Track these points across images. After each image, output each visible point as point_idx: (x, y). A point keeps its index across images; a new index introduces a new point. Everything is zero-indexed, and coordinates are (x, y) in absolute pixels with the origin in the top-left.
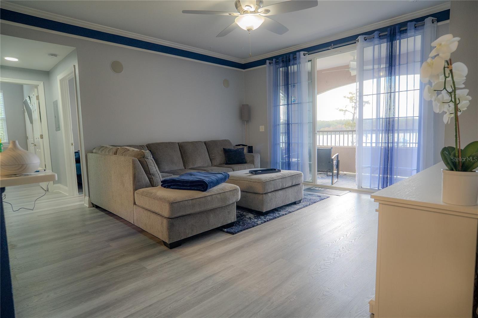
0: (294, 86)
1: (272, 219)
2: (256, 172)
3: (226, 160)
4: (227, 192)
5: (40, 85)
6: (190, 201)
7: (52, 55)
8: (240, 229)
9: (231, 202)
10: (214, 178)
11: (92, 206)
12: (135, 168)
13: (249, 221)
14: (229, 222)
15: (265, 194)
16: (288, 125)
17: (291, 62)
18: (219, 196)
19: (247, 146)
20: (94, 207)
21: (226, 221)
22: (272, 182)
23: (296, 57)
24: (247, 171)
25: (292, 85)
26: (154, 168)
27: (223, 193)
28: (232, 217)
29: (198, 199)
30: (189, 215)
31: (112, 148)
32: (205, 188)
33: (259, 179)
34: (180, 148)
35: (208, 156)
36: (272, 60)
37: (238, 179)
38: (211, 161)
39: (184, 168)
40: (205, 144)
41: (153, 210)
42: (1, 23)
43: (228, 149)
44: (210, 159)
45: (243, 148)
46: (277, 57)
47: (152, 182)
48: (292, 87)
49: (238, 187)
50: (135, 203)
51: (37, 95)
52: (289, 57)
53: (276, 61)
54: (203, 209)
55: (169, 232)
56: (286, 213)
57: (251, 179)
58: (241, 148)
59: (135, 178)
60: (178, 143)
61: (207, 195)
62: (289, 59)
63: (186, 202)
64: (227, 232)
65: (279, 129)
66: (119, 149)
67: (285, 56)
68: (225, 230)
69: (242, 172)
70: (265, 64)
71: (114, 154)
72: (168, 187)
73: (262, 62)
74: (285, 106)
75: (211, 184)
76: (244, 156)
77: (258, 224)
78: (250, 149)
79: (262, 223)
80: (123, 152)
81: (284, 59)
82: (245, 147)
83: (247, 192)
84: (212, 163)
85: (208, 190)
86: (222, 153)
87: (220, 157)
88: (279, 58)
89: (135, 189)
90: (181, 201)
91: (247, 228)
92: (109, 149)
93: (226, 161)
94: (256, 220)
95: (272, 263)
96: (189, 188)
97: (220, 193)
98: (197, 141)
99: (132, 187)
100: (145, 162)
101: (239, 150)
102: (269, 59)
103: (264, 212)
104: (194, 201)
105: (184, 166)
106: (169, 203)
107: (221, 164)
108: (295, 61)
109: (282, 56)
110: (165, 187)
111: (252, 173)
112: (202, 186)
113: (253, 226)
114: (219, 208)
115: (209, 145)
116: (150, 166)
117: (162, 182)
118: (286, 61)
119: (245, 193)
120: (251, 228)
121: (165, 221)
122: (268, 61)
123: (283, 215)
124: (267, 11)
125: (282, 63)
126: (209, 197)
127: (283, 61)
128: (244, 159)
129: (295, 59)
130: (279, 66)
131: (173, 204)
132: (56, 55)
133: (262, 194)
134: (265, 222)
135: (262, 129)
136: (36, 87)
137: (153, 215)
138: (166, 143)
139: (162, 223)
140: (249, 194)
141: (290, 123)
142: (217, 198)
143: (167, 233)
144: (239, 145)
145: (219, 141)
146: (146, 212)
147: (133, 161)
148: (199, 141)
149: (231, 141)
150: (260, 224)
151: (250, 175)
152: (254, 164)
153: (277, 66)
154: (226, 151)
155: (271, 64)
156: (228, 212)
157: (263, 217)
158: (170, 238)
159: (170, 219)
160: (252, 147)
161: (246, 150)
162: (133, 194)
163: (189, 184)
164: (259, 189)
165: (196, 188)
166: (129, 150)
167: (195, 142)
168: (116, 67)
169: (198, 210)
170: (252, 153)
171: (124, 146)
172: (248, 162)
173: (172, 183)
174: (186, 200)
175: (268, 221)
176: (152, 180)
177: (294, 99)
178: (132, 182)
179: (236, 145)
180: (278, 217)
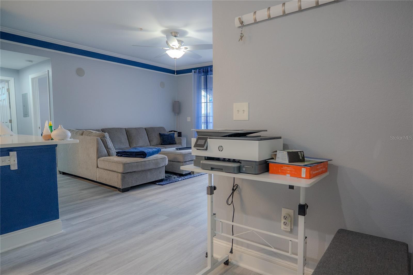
0: (211, 90)
1: (189, 178)
2: (180, 149)
3: (161, 141)
4: (159, 159)
5: (11, 81)
6: (136, 163)
7: (29, 61)
8: (167, 183)
9: (161, 166)
10: (150, 150)
11: (59, 173)
12: (98, 143)
13: (173, 179)
14: (160, 178)
15: (184, 162)
16: (206, 117)
17: (209, 73)
18: (153, 161)
19: (177, 132)
20: (60, 174)
21: (158, 177)
22: (189, 154)
23: (212, 70)
24: (175, 149)
25: (210, 89)
26: (110, 144)
27: (156, 159)
28: (163, 175)
29: (140, 163)
30: (135, 172)
31: (79, 131)
32: (145, 156)
33: (181, 153)
34: (126, 132)
35: (148, 138)
36: (196, 70)
37: (167, 153)
38: (149, 142)
39: (129, 147)
40: (145, 129)
41: (111, 169)
42: (1, 41)
43: (163, 134)
44: (149, 141)
45: (173, 133)
46: (199, 68)
47: (109, 154)
48: (210, 90)
49: (167, 157)
50: (98, 167)
51: (8, 88)
52: (208, 69)
53: (199, 71)
54: (143, 169)
55: (122, 182)
56: (199, 175)
57: (176, 153)
58: (172, 133)
59: (98, 150)
60: (125, 129)
61: (146, 160)
62: (208, 71)
63: (133, 164)
64: (159, 184)
65: (201, 120)
66: (84, 131)
67: (205, 69)
68: (158, 183)
69: (171, 149)
70: (191, 72)
71: (81, 135)
72: (121, 156)
73: (189, 71)
74: (205, 103)
75: (149, 154)
76: (174, 139)
77: (179, 181)
78: (180, 134)
79: (182, 180)
80: (89, 134)
81: (205, 71)
82: (175, 132)
83: (173, 161)
84: (150, 143)
85: (146, 158)
86: (158, 137)
87: (156, 139)
88: (201, 69)
89: (98, 157)
90: (130, 163)
91: (172, 183)
92: (76, 132)
93: (161, 143)
94: (178, 179)
95: (183, 196)
96: (134, 156)
97: (154, 160)
98: (139, 128)
99: (96, 157)
100: (105, 140)
101: (171, 135)
102: (194, 69)
103: (184, 174)
104: (138, 163)
105: (130, 145)
106: (123, 164)
107: (157, 145)
108: (212, 72)
109: (203, 67)
110: (118, 156)
111: (177, 149)
112: (143, 155)
113: (176, 182)
114: (154, 169)
115: (148, 131)
116: (108, 143)
117: (116, 153)
118: (206, 72)
119: (172, 162)
120: (174, 182)
121: (120, 175)
122: (193, 71)
123: (197, 176)
124: (186, 48)
125: (203, 73)
126: (147, 162)
127: (203, 72)
128: (175, 141)
129: (212, 71)
130: (201, 74)
131: (124, 164)
132: (32, 61)
133: (183, 162)
134: (184, 179)
135: (189, 119)
136: (8, 82)
137: (111, 172)
138: (116, 128)
139: (118, 176)
140: (174, 163)
141: (208, 116)
142: (152, 162)
143: (121, 182)
144: (171, 131)
145: (156, 128)
146: (106, 171)
147: (97, 139)
148: (141, 128)
149: (165, 128)
150: (180, 181)
151: (175, 151)
152: (181, 145)
153: (200, 74)
154: (161, 135)
155: (196, 73)
156: (160, 172)
157: (183, 177)
158: (122, 185)
159: (123, 174)
160: (181, 132)
161: (176, 135)
162: (96, 161)
163: (135, 154)
164: (181, 159)
165: (139, 156)
166: (92, 132)
167: (138, 128)
168: (80, 72)
169: (140, 169)
170: (181, 137)
171: (89, 130)
172: (177, 143)
173: (123, 153)
174: (133, 163)
175: (185, 179)
176: (109, 152)
177: (211, 99)
178: (96, 153)
179: (169, 131)
180: (193, 177)
